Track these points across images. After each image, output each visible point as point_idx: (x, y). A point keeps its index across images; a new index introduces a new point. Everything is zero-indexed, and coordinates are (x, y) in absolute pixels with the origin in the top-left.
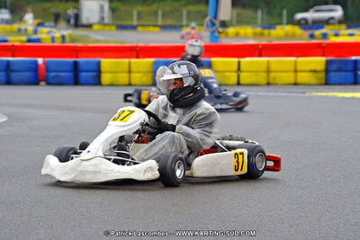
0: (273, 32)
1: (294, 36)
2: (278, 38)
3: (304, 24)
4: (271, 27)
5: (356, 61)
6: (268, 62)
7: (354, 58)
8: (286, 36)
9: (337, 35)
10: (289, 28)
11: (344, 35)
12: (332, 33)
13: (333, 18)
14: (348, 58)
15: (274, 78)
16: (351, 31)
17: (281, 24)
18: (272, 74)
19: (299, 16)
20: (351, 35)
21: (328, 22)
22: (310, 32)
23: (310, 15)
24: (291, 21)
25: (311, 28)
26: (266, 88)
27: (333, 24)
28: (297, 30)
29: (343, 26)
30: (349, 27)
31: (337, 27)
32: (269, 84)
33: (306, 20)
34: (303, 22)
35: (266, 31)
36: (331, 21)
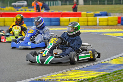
0: (5, 9)
1: (12, 10)
2: (7, 11)
3: (15, 6)
4: (4, 7)
5: (32, 19)
6: (4, 19)
7: (31, 18)
8: (9, 10)
9: (26, 10)
10: (10, 8)
11: (28, 10)
12: (24, 10)
13: (24, 5)
14: (29, 18)
15: (6, 24)
16: (30, 9)
17: (7, 6)
18: (6, 23)
19: (13, 4)
20: (30, 10)
21: (22, 6)
22: (17, 9)
23: (17, 4)
24: (11, 6)
25: (17, 8)
26: (4, 27)
27: (24, 7)
28: (13, 8)
29: (27, 8)
30: (29, 8)
31: (25, 8)
32: (5, 26)
33: (15, 5)
34: (14, 6)
35: (2, 9)
36: (23, 6)
